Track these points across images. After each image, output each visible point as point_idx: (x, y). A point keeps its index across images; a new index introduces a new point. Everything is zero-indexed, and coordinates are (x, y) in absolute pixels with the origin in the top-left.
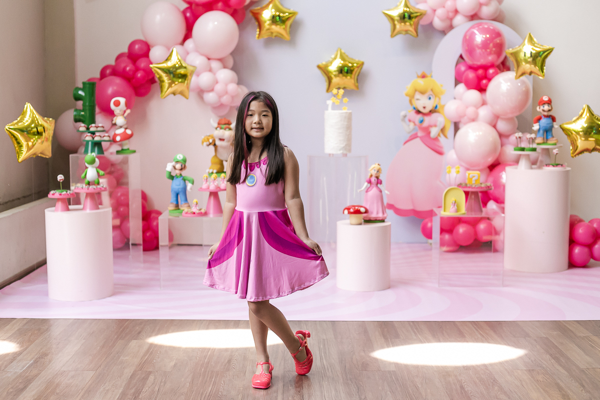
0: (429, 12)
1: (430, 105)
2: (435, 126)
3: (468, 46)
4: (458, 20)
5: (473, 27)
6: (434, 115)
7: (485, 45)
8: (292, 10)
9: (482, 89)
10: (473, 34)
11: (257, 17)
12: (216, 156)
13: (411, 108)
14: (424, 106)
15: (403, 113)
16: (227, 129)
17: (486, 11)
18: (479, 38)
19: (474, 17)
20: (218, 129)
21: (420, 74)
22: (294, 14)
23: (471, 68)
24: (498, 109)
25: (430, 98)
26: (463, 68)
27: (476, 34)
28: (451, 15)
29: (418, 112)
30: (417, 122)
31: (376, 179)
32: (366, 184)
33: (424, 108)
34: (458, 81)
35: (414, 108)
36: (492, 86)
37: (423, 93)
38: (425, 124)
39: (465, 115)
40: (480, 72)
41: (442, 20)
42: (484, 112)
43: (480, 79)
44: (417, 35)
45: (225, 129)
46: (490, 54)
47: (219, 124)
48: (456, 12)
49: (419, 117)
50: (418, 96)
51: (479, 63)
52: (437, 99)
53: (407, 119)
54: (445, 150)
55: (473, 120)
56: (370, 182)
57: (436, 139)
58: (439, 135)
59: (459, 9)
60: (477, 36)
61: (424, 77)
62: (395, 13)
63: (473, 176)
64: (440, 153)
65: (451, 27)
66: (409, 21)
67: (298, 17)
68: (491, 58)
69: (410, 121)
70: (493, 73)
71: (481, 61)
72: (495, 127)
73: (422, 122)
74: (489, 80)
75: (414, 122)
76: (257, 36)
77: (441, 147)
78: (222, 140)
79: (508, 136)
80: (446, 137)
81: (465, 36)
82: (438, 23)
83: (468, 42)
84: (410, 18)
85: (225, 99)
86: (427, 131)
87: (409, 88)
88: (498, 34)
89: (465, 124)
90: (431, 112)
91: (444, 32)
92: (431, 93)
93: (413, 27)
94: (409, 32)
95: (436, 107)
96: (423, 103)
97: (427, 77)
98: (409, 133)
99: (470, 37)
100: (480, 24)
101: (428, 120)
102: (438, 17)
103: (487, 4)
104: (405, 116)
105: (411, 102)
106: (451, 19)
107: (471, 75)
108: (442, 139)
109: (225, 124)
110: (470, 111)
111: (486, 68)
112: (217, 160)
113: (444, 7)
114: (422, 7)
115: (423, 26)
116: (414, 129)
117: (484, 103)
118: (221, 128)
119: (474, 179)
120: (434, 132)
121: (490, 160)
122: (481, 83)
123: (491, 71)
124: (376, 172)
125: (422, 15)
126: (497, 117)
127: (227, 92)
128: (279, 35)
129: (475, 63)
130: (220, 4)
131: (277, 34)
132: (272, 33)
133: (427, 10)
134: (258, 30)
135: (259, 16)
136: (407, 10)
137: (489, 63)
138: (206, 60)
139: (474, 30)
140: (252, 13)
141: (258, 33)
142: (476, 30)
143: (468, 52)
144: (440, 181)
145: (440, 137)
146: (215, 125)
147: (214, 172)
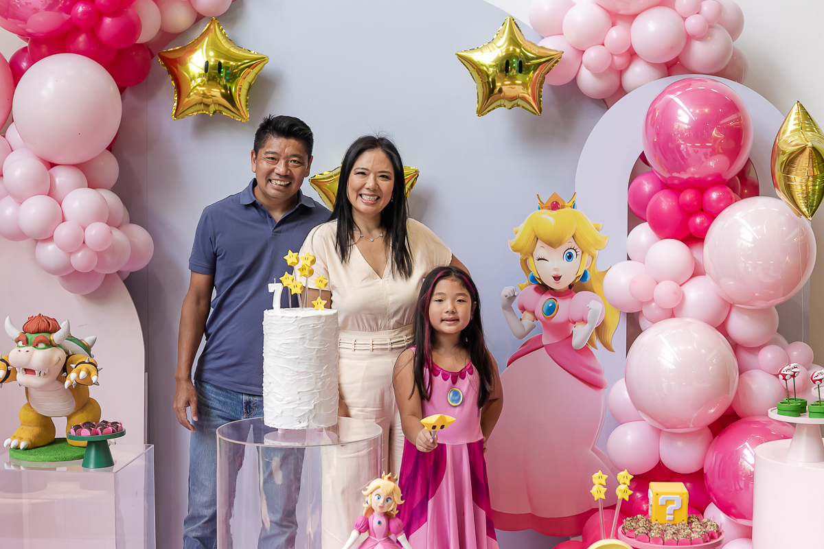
0: (568, 54)
1: (569, 272)
2: (584, 321)
3: (658, 133)
4: (637, 73)
5: (669, 90)
6: (580, 296)
7: (700, 130)
8: (254, 54)
9: (693, 238)
10: (670, 108)
11: (173, 67)
12: (29, 404)
13: (527, 280)
14: (554, 273)
15: (507, 291)
16: (41, 345)
17: (701, 52)
18: (685, 116)
19: (672, 66)
20: (20, 343)
21: (545, 199)
22: (263, 60)
23: (665, 185)
24: (731, 286)
25: (570, 257)
26: (647, 187)
27: (678, 107)
28: (619, 61)
29: (542, 288)
30: (539, 313)
31: (384, 521)
32: (355, 533)
33: (557, 278)
34: (635, 217)
35: (533, 279)
36: (718, 231)
37: (552, 244)
38: (559, 317)
39: (653, 300)
40: (688, 196)
41: (598, 74)
42: (698, 294)
43: (687, 212)
44: (540, 110)
45: (36, 346)
46: (714, 152)
47: (25, 331)
48: (632, 55)
49: (544, 300)
50: (541, 251)
51: (685, 176)
52: (587, 257)
53: (515, 305)
54: (605, 377)
55: (672, 314)
56: (365, 527)
57: (585, 351)
58: (591, 341)
59: (637, 48)
60: (680, 112)
61: (555, 206)
62: (488, 57)
63: (668, 502)
64: (596, 385)
65: (621, 91)
66: (520, 76)
67: (269, 67)
68: (713, 164)
69: (523, 309)
70: (719, 200)
71: (692, 172)
72: (722, 328)
73: (551, 310)
74: (712, 216)
75: (533, 312)
76: (174, 113)
77: (597, 371)
78: (28, 371)
79: (755, 350)
80: (607, 346)
81: (651, 111)
82: (588, 81)
83: (658, 124)
84: (521, 68)
85: (80, 260)
86: (563, 332)
87: (521, 233)
88: (732, 107)
89: (654, 321)
90: (572, 289)
91: (604, 102)
92: (573, 245)
93: (530, 91)
94: (521, 102)
95: (585, 275)
96: (554, 266)
97: (563, 207)
98: (521, 337)
99: (663, 113)
100: (688, 83)
101: (564, 309)
102: (587, 67)
103: (702, 37)
104: (512, 298)
105: (525, 263)
106: (621, 73)
107: (665, 203)
108: (599, 351)
109: (38, 332)
110: (665, 291)
111: (701, 186)
112: (31, 416)
113: (603, 45)
114: (551, 44)
115: (554, 88)
116: (533, 327)
117: (697, 272)
118: (26, 343)
119: (670, 508)
120: (580, 334)
121: (714, 412)
122: (691, 222)
123: (714, 195)
124: (381, 501)
125: (549, 62)
126: (729, 306)
127: (84, 242)
128: (222, 108)
129: (676, 175)
130: (82, 39)
131: (217, 107)
132: (207, 105)
133: (563, 52)
134: (176, 98)
135: (179, 66)
136: (514, 50)
137: (710, 176)
138: (42, 167)
139: (672, 96)
140: (163, 58)
141: (175, 104)
142: (678, 96)
143: (658, 149)
144: (594, 450)
145: (594, 346)
146: (15, 333)
147: (22, 446)
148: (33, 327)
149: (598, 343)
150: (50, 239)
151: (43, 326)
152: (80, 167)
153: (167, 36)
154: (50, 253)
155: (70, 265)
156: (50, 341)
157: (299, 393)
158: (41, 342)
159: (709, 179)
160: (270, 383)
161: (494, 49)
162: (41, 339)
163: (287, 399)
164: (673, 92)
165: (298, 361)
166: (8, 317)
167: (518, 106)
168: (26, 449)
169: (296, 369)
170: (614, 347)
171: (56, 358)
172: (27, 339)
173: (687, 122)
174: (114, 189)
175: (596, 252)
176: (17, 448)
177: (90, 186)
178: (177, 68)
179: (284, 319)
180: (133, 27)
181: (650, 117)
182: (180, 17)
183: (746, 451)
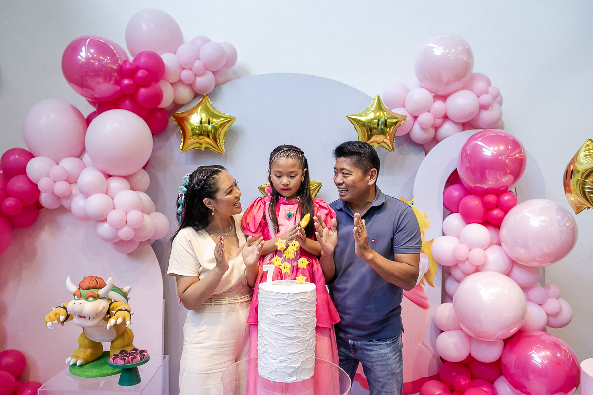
3: (470, 162)
4: (447, 128)
8: (228, 115)
9: (494, 223)
11: (181, 122)
12: (84, 334)
16: (91, 299)
18: (488, 151)
20: (76, 297)
22: (230, 120)
23: (471, 192)
26: (456, 193)
27: (482, 147)
28: (438, 121)
36: (511, 220)
39: (467, 260)
40: (490, 199)
41: (424, 129)
42: (494, 256)
43: (488, 207)
44: (393, 149)
45: (87, 299)
46: (506, 174)
47: (80, 288)
48: (446, 118)
51: (485, 186)
59: (449, 114)
60: (484, 149)
64: (424, 306)
65: (435, 140)
67: (236, 124)
70: (510, 201)
72: (509, 276)
74: (506, 210)
76: (181, 148)
78: (81, 317)
79: (526, 289)
80: (431, 285)
81: (464, 150)
82: (417, 133)
83: (468, 155)
84: (386, 124)
85: (124, 233)
91: (427, 147)
93: (388, 137)
94: (383, 144)
99: (473, 151)
102: (419, 125)
106: (437, 128)
107: (474, 203)
109: (89, 289)
110: (476, 254)
111: (497, 192)
113: (430, 112)
118: (80, 297)
123: (506, 198)
125: (400, 122)
126: (513, 263)
127: (126, 222)
128: (209, 146)
129: (478, 185)
130: (127, 102)
131: (207, 146)
132: (201, 144)
133: (406, 116)
134: (183, 140)
135: (185, 122)
136: (380, 114)
137: (502, 187)
138: (102, 177)
139: (476, 142)
140: (175, 117)
141: (182, 143)
142: (480, 141)
143: (470, 171)
144: (423, 344)
145: (424, 284)
146: (73, 288)
147: (78, 364)
148: (86, 285)
149: (425, 282)
150: (105, 220)
151: (93, 284)
152: (127, 178)
153: (177, 105)
154: (105, 229)
155: (117, 237)
156: (98, 295)
157: (290, 353)
158: (91, 296)
159: (502, 189)
160: (266, 345)
161: (370, 113)
162: (91, 294)
163: (280, 358)
164: (477, 139)
165: (289, 328)
166: (68, 278)
167: (381, 146)
168: (81, 366)
169: (288, 335)
170: (434, 285)
171: (101, 308)
172: (81, 295)
173: (490, 155)
174: (147, 192)
175: (425, 230)
176: (75, 365)
177: (132, 189)
178: (184, 123)
179: (278, 295)
180: (158, 97)
181: (464, 154)
182: (184, 94)
183: (533, 355)
